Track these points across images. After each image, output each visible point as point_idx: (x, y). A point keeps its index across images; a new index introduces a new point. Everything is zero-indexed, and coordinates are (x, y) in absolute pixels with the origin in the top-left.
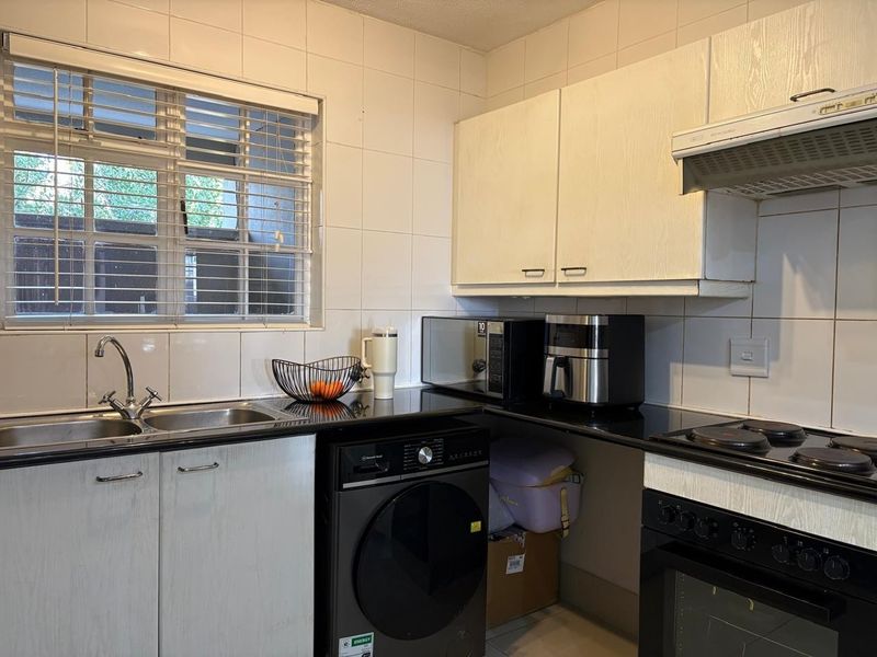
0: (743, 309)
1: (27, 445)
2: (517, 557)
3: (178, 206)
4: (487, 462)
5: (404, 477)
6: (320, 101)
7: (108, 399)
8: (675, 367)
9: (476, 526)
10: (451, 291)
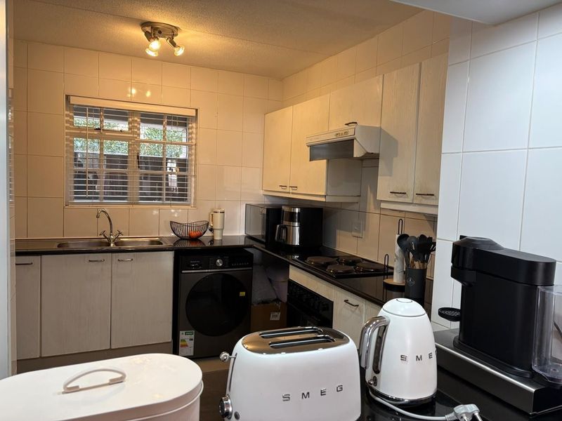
0: (356, 207)
1: (72, 247)
2: (276, 313)
3: (136, 157)
4: (251, 268)
5: (209, 271)
6: (197, 110)
7: (103, 233)
8: (338, 231)
9: (243, 294)
10: (262, 192)
